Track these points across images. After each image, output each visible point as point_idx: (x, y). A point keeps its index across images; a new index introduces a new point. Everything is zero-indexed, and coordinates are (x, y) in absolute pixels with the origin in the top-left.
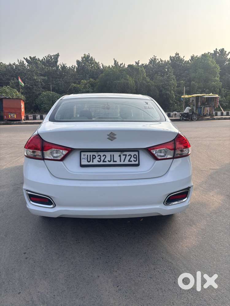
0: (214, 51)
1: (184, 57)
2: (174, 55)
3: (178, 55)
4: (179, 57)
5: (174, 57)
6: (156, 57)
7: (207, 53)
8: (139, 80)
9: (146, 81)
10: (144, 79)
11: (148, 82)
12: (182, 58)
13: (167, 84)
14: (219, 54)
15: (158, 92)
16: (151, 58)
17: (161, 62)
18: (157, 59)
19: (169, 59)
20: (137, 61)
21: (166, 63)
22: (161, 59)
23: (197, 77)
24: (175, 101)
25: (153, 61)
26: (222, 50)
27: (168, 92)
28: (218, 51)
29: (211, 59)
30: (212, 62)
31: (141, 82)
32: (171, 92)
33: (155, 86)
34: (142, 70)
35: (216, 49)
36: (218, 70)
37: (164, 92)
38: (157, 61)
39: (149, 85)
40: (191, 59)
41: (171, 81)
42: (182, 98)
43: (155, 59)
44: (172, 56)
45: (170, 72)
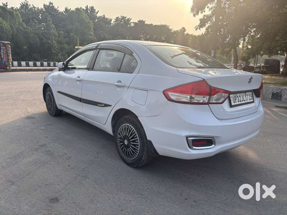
0: (86, 7)
1: (58, 7)
2: (48, 4)
3: (52, 5)
4: (53, 7)
5: (48, 6)
6: (28, 2)
7: (80, 8)
8: (14, 24)
9: (22, 26)
10: (20, 24)
11: (26, 29)
12: (57, 8)
13: (47, 33)
14: (90, 10)
15: (38, 40)
16: (22, 3)
17: (33, 9)
18: (30, 5)
19: (43, 7)
20: (5, 3)
21: (40, 11)
22: (33, 5)
23: (74, 30)
24: (57, 51)
25: (25, 6)
26: (92, 8)
27: (50, 41)
28: (89, 7)
29: (85, 15)
30: (86, 17)
31: (17, 27)
32: (52, 42)
33: (34, 33)
34: (17, 15)
35: (87, 6)
36: (92, 25)
37: (45, 40)
38: (30, 7)
39: (27, 31)
40: (65, 11)
41: (52, 30)
42: (76, 48)
43: (27, 4)
44: (45, 4)
45: (49, 21)
